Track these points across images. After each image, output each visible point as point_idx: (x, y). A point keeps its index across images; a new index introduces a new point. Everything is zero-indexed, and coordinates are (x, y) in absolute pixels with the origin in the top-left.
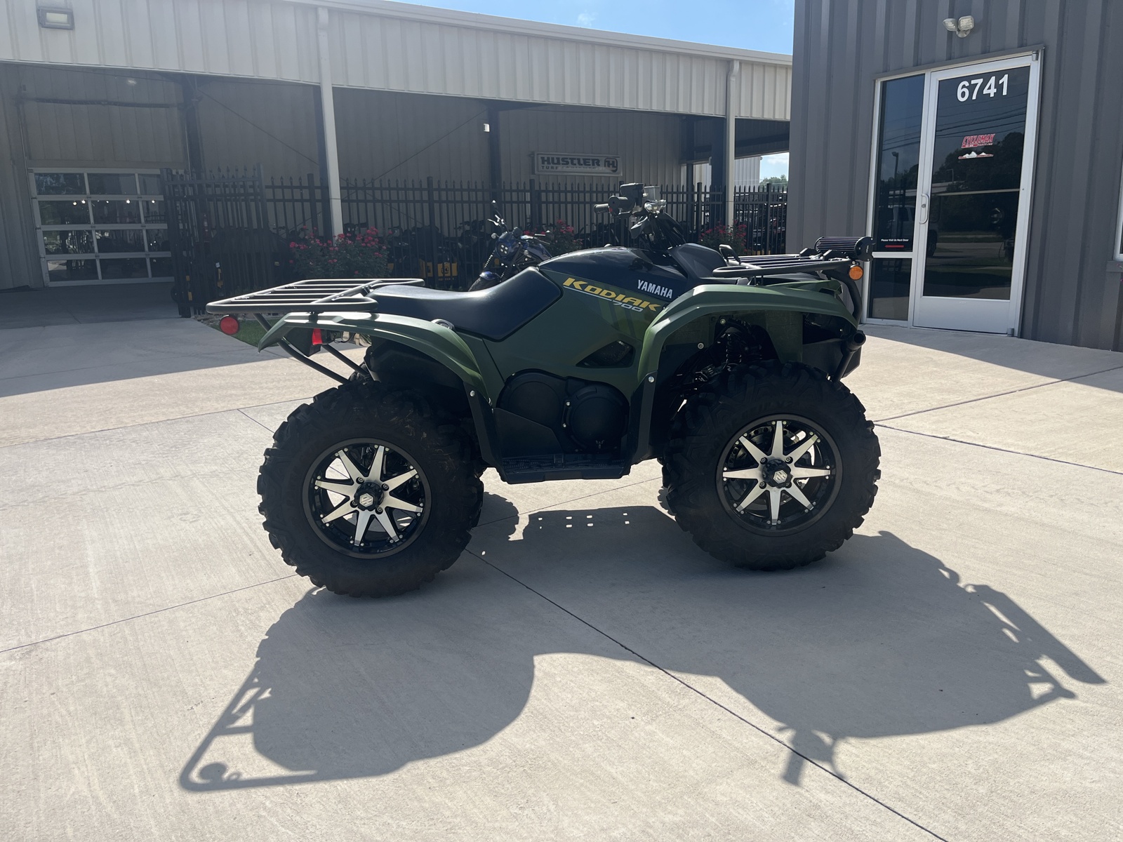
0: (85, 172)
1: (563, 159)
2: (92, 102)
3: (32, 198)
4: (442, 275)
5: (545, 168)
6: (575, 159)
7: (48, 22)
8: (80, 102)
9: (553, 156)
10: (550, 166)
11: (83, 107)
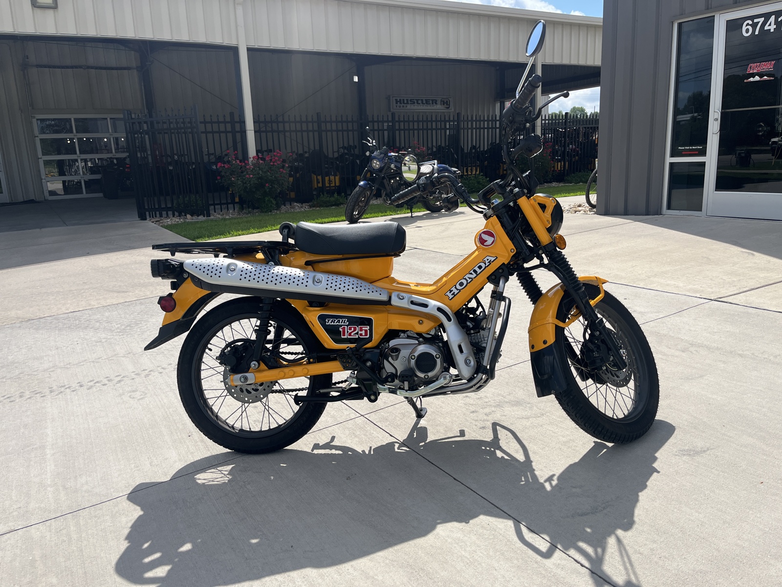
0: (72, 117)
1: (411, 100)
2: (76, 67)
4: (328, 185)
5: (398, 106)
6: (419, 100)
7: (38, 3)
8: (67, 67)
9: (404, 98)
10: (402, 105)
11: (70, 70)
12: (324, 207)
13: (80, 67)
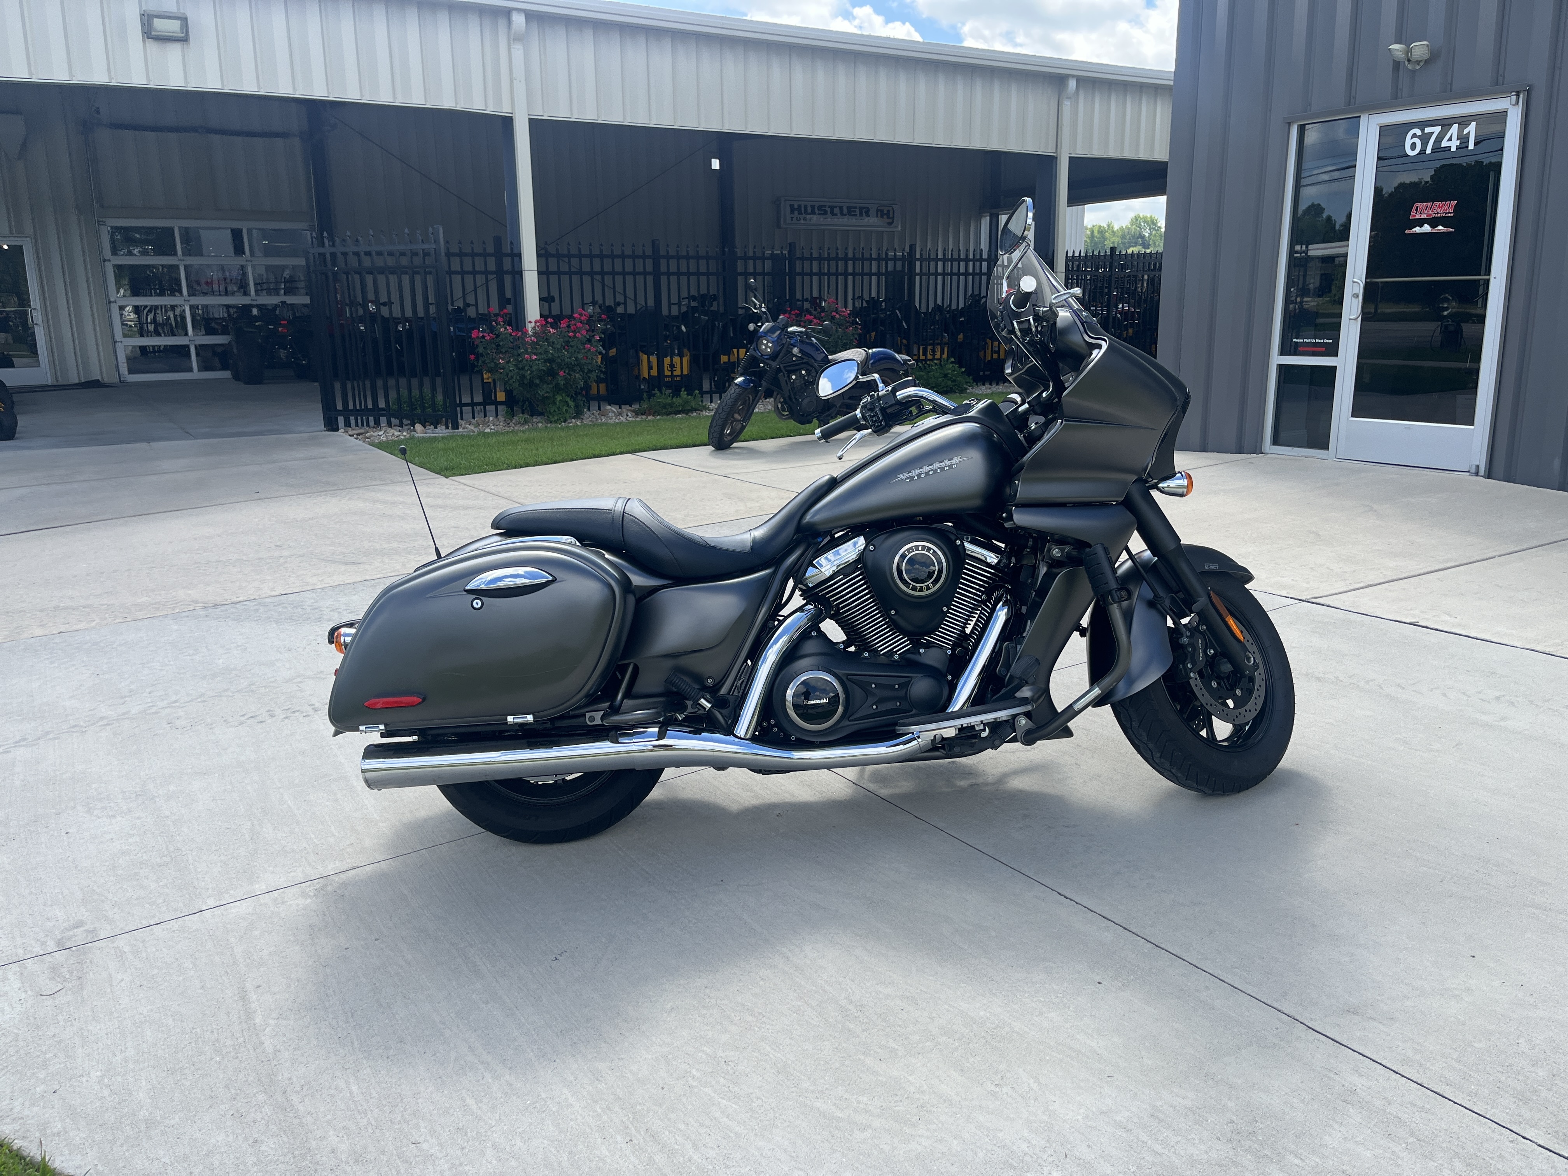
0: (177, 225)
1: (820, 208)
2: (186, 130)
3: (105, 261)
4: (669, 373)
5: (794, 219)
6: (836, 207)
7: (155, 31)
8: (170, 130)
9: (805, 203)
10: (802, 216)
11: (173, 135)
12: (663, 415)
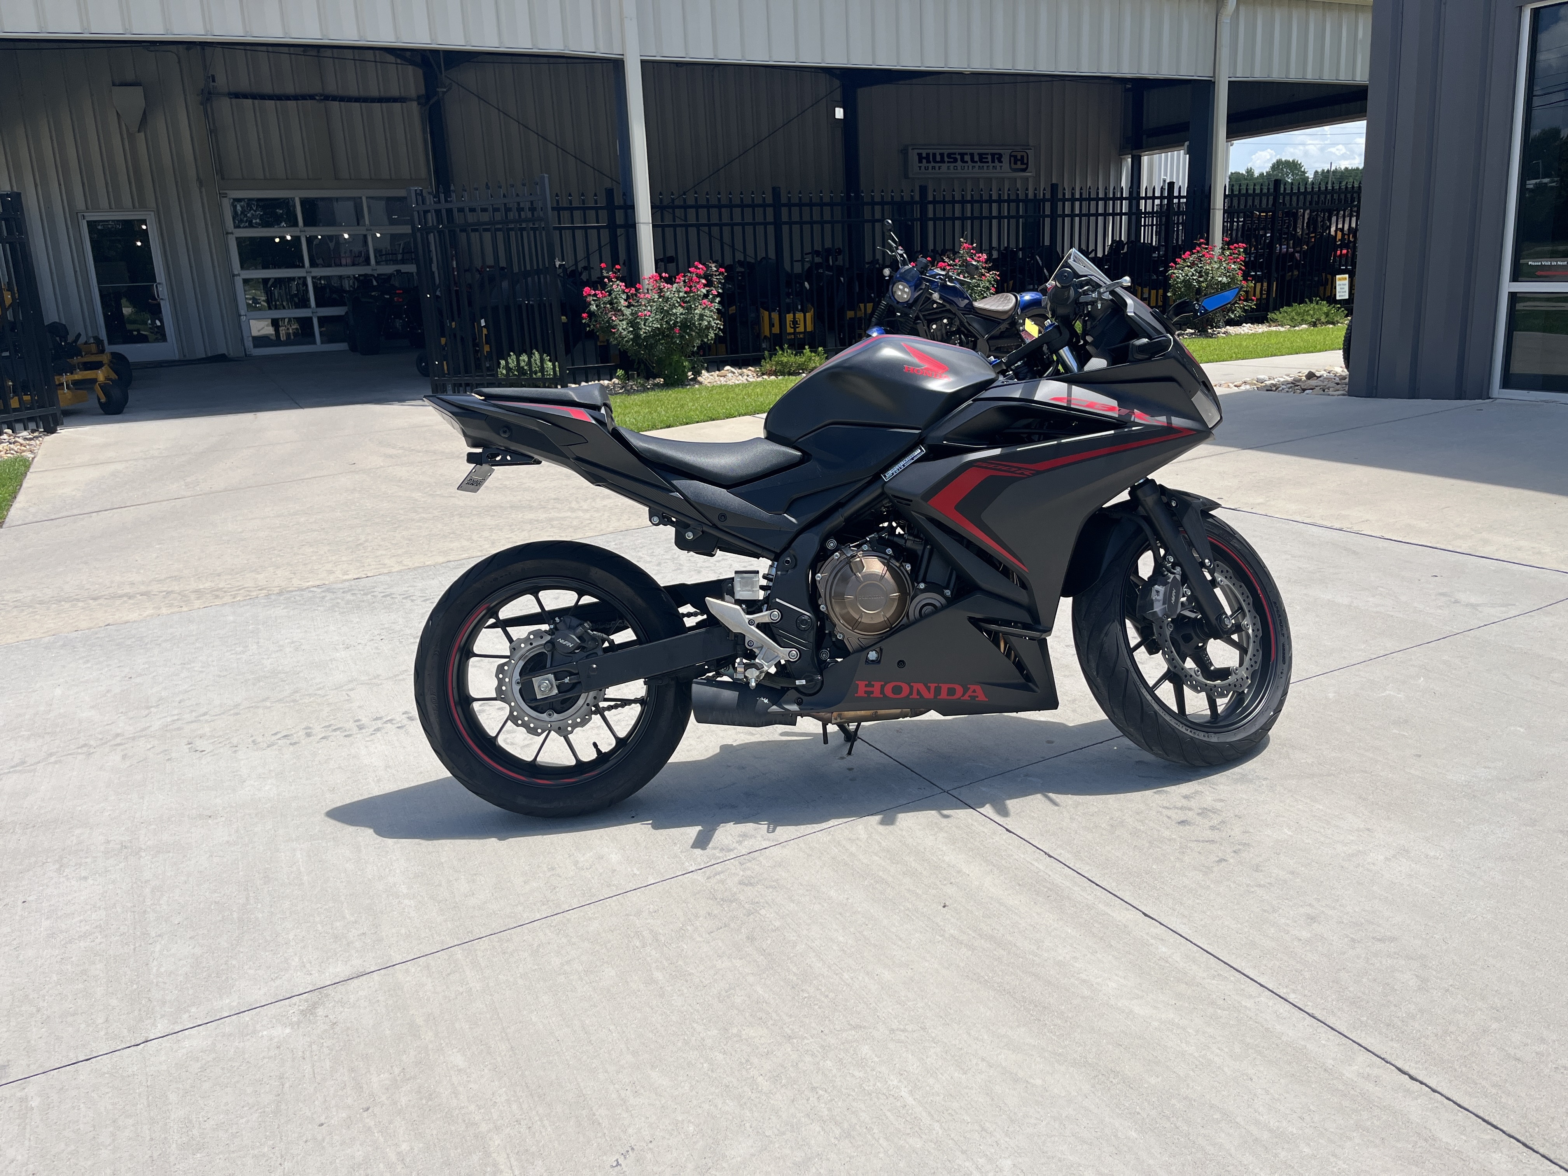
0: (297, 196)
1: (949, 155)
2: (304, 97)
3: (227, 233)
4: (792, 331)
5: (923, 168)
6: (966, 154)
8: (288, 98)
9: (934, 151)
10: (930, 165)
11: (292, 104)
12: (785, 374)
13: (312, 97)
